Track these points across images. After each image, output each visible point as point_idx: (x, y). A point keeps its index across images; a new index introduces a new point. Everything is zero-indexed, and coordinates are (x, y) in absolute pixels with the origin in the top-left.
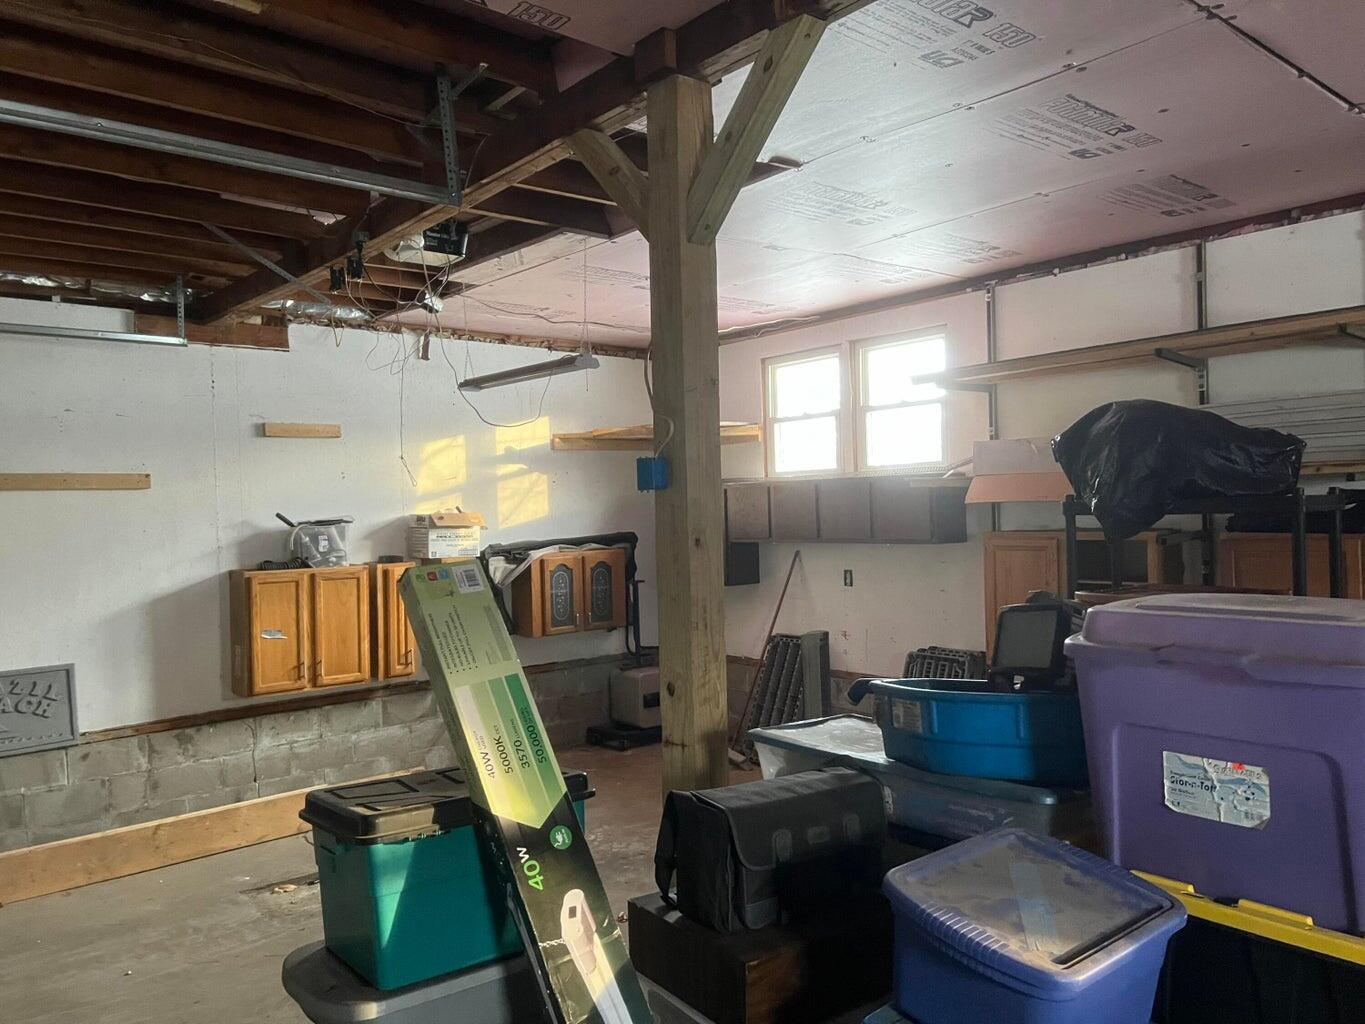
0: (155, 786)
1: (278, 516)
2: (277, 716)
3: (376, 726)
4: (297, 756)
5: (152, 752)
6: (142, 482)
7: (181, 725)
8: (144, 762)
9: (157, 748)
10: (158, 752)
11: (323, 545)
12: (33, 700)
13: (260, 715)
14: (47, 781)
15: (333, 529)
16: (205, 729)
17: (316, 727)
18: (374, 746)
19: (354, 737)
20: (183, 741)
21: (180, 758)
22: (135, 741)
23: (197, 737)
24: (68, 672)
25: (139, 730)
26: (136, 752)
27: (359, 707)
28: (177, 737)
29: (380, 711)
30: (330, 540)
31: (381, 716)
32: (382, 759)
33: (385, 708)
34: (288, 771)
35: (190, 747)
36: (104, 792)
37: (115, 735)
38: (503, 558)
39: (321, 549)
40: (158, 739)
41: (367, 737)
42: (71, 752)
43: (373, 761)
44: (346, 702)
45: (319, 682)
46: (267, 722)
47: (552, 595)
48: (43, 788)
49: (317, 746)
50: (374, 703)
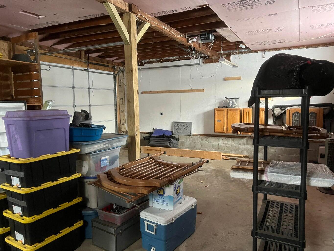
0: (202, 145)
1: (225, 97)
2: (223, 138)
3: (245, 144)
4: (227, 146)
5: (201, 139)
6: (202, 91)
7: (207, 136)
8: (200, 140)
9: (202, 139)
10: (202, 140)
11: (231, 103)
12: (186, 127)
13: (220, 137)
14: (187, 140)
15: (234, 100)
16: (210, 137)
17: (231, 142)
18: (244, 149)
19: (239, 146)
20: (206, 138)
21: (206, 141)
22: (199, 136)
23: (209, 138)
24: (191, 123)
25: (201, 135)
26: (199, 139)
27: (241, 139)
28: (205, 138)
29: (246, 141)
30: (233, 102)
31: (246, 142)
32: (246, 152)
33: (247, 141)
34: (225, 149)
35: (207, 140)
36: (194, 144)
37: (197, 135)
38: (279, 109)
39: (231, 104)
40: (202, 137)
41: (242, 146)
42: (190, 136)
43: (243, 152)
44: (238, 138)
45: (228, 132)
46: (221, 138)
47: (293, 120)
48: (186, 141)
49: (231, 145)
50: (244, 139)
